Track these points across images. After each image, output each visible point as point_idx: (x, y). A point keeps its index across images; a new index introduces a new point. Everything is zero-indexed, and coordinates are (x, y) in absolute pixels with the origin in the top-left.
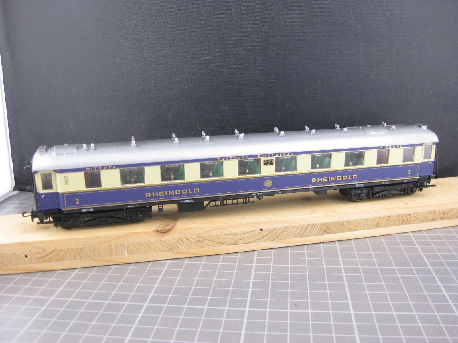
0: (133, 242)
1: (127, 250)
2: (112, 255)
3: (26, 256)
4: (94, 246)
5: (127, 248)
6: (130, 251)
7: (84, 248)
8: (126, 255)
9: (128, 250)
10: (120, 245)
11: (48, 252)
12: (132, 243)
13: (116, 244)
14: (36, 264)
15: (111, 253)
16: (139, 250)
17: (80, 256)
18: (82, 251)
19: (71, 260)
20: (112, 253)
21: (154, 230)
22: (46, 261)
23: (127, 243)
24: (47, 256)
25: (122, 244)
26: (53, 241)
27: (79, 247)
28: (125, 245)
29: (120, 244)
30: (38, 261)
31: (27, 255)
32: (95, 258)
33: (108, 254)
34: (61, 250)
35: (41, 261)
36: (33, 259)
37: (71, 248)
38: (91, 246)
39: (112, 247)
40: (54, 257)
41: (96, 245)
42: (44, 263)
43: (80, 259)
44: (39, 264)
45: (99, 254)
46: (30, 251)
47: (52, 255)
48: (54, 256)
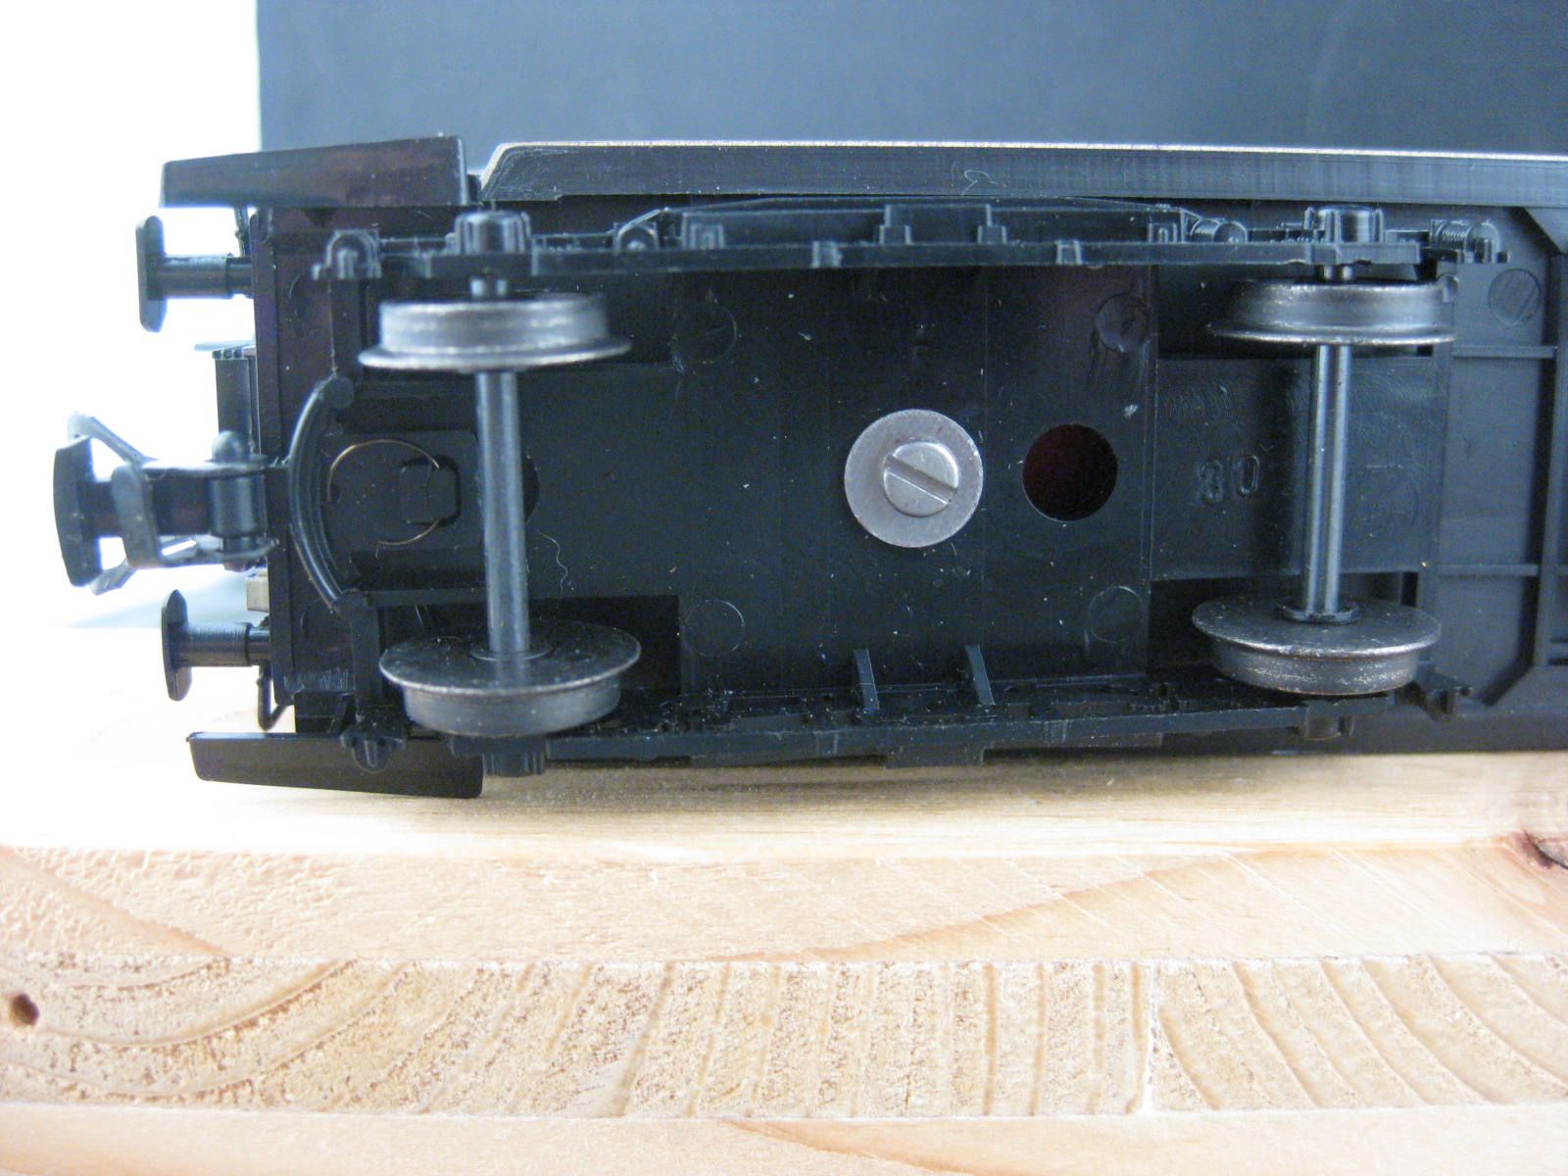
0: (1252, 966)
1: (1165, 1049)
2: (988, 1096)
3: (25, 1010)
4: (791, 967)
5: (1167, 1024)
6: (1200, 1067)
7: (666, 984)
8: (1146, 1109)
9: (1177, 1052)
10: (1089, 988)
11: (262, 991)
12: (1236, 966)
13: (1049, 967)
14: (128, 1109)
15: (983, 1064)
16: (1305, 1064)
17: (616, 1069)
18: (643, 1018)
19: (512, 1110)
20: (991, 1070)
21: (1501, 839)
22: (230, 1091)
23: (1173, 967)
24: (247, 1034)
25: (1126, 968)
26: (317, 871)
27: (611, 969)
28: (1154, 994)
29: (1098, 969)
30: (148, 1076)
31: (34, 998)
32: (791, 1117)
33: (943, 1077)
34: (406, 981)
35: (175, 1081)
36: (88, 1047)
37: (516, 968)
38: (754, 975)
39: (1004, 1001)
40: (315, 1057)
41: (819, 966)
42: (207, 1113)
43: (620, 1107)
44: (153, 1110)
45: (835, 1075)
46: (66, 961)
47: (295, 1027)
48: (320, 1047)
